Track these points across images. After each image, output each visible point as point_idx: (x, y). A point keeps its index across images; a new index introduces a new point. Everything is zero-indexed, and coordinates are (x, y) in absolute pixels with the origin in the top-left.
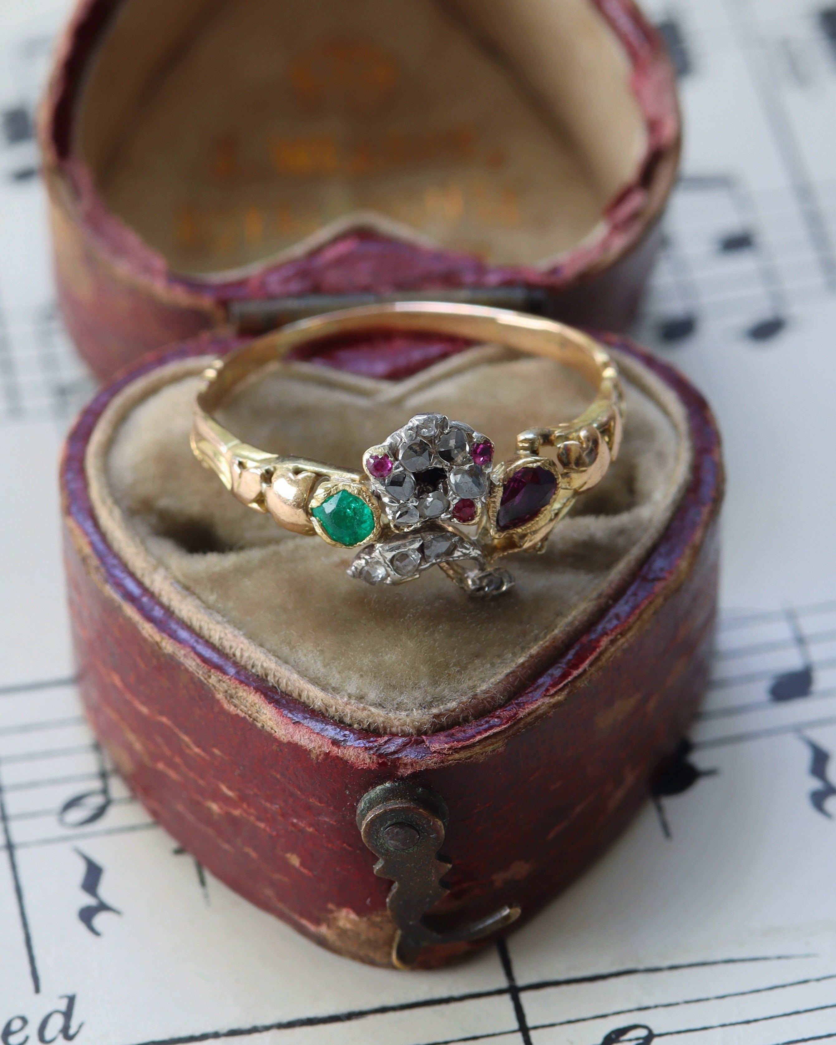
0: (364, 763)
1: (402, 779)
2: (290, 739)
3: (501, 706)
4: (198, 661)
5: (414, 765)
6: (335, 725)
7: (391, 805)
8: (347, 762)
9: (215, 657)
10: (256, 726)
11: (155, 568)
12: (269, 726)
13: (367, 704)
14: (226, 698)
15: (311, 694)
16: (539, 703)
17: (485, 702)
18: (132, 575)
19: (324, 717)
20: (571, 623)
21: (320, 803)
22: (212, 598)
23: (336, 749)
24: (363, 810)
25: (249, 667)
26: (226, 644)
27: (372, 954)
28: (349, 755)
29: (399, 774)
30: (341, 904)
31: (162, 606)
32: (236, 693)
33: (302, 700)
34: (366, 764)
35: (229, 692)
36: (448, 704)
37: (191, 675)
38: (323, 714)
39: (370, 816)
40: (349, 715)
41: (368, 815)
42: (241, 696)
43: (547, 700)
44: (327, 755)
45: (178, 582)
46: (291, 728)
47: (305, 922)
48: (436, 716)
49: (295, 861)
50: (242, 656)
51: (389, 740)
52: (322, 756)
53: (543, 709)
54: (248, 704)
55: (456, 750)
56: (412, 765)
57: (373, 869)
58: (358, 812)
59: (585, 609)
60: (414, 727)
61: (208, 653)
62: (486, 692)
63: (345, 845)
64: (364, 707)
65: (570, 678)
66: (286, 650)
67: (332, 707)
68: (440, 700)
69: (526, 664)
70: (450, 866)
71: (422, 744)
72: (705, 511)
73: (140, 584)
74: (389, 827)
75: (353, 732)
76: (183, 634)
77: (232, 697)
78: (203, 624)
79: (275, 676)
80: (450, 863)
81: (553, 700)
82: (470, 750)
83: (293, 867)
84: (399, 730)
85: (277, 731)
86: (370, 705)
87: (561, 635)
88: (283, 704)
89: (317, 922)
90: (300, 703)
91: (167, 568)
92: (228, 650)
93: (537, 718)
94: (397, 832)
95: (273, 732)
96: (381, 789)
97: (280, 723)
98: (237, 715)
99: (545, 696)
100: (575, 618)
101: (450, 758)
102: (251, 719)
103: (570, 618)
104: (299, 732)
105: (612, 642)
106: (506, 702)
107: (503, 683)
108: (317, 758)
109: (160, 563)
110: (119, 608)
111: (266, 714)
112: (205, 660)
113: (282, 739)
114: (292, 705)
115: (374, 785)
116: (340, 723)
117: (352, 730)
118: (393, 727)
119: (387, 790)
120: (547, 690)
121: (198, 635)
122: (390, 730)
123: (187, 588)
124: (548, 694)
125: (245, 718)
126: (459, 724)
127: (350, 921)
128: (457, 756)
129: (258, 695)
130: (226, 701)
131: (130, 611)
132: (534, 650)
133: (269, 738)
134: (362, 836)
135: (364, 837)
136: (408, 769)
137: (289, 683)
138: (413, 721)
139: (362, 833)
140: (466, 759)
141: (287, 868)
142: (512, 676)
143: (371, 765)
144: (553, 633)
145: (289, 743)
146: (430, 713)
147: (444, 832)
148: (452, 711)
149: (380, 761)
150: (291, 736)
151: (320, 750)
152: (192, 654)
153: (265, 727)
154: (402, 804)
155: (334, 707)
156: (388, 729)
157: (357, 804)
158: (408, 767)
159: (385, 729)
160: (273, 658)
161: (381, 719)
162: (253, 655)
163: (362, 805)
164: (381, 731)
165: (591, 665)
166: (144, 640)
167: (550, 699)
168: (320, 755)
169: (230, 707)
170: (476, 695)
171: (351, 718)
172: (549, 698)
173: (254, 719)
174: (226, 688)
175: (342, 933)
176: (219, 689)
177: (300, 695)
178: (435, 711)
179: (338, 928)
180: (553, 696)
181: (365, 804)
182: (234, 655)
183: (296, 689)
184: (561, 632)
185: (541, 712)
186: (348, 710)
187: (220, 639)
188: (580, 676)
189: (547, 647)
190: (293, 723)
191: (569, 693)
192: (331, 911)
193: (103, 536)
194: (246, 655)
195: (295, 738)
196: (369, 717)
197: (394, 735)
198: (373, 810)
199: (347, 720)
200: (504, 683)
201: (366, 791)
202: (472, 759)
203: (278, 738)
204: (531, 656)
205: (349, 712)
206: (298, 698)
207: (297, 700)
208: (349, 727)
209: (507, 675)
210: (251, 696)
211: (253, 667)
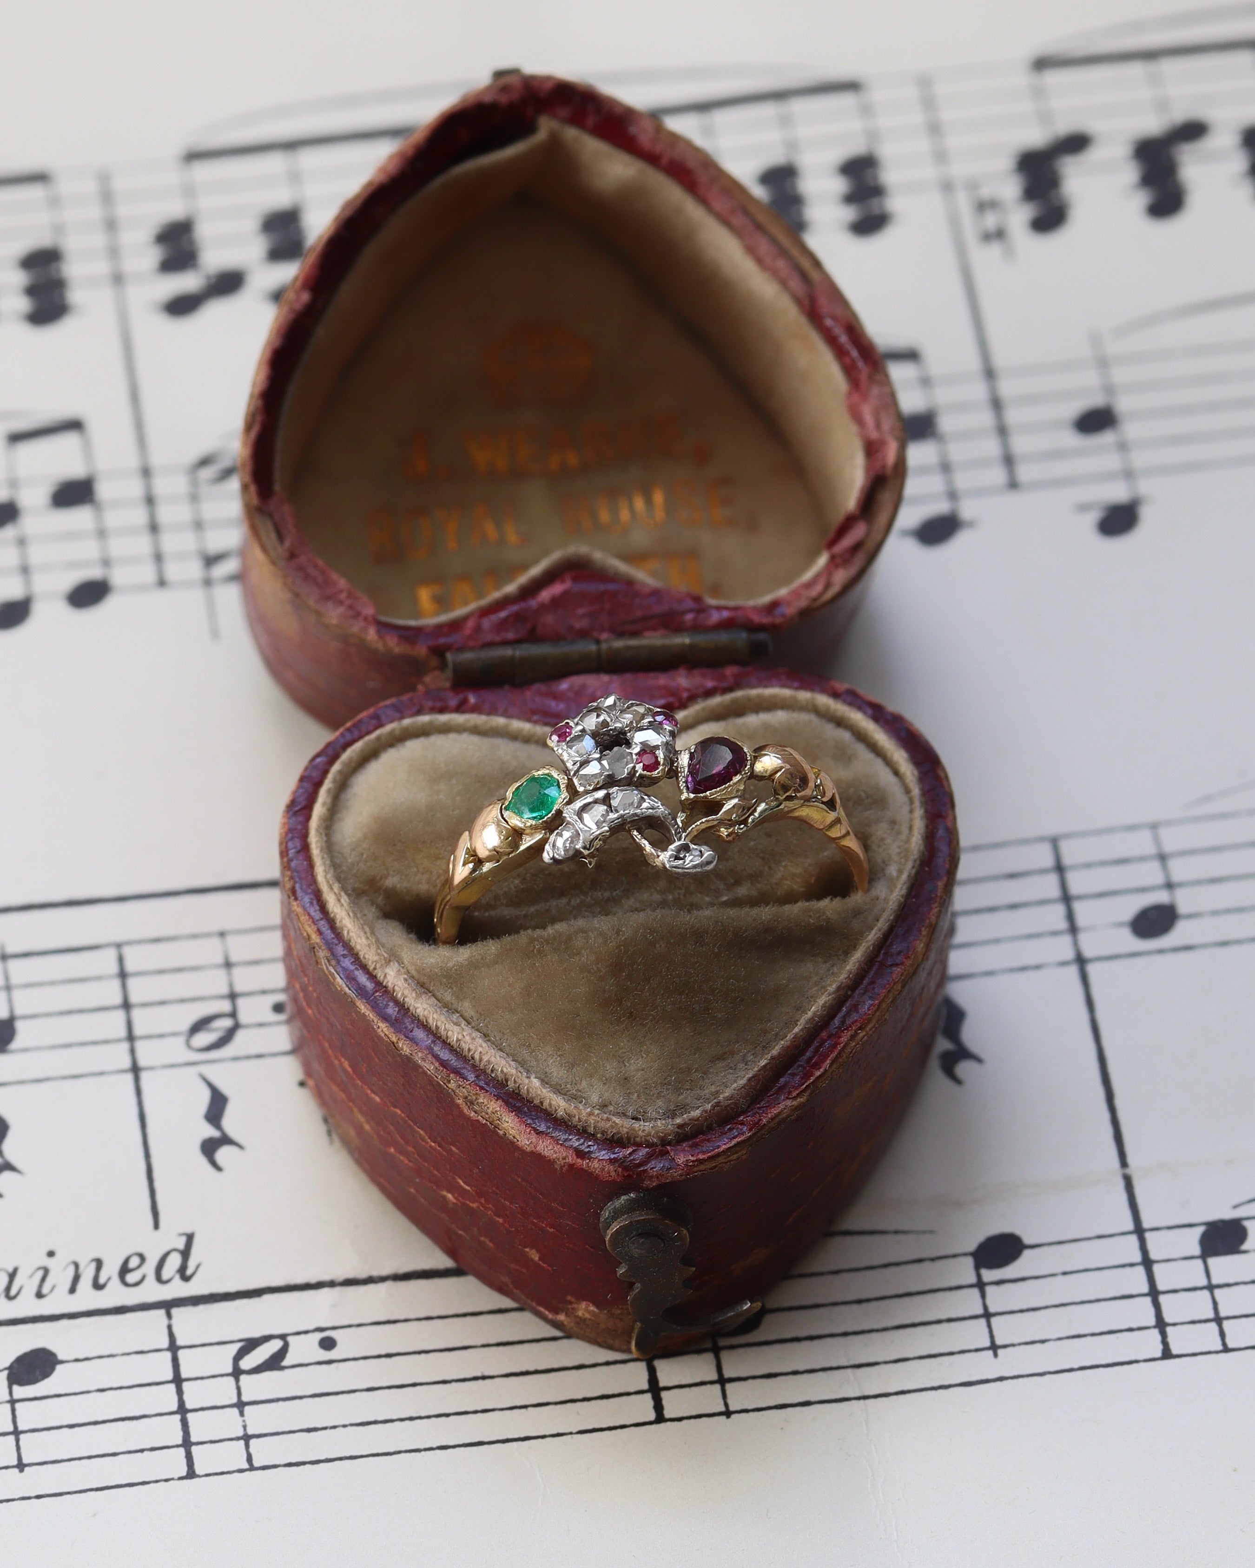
0: (610, 1176)
1: (647, 1189)
2: (533, 1149)
3: (743, 1112)
4: (437, 1064)
5: (660, 1177)
6: (578, 1135)
7: (636, 1217)
8: (591, 1174)
9: (454, 1062)
10: (497, 1134)
11: (388, 962)
12: (511, 1135)
13: (610, 1114)
14: (466, 1104)
15: (553, 1103)
16: (782, 1106)
17: (729, 1109)
18: (364, 967)
19: (567, 1126)
20: (812, 1019)
21: (562, 1208)
22: (448, 996)
23: (581, 1161)
24: (607, 1218)
25: (489, 1071)
26: (465, 1047)
27: (611, 1342)
28: (594, 1167)
29: (644, 1185)
30: (581, 1298)
31: (396, 1002)
32: (477, 1099)
33: (544, 1108)
34: (611, 1176)
35: (469, 1098)
36: (691, 1112)
37: (430, 1080)
38: (565, 1122)
39: (615, 1227)
40: (592, 1125)
41: (612, 1226)
42: (481, 1103)
43: (789, 1103)
44: (571, 1166)
45: (412, 977)
46: (534, 1137)
47: (542, 1309)
48: (680, 1126)
49: (535, 1256)
50: (481, 1060)
51: (634, 1151)
52: (566, 1167)
53: (787, 1112)
54: (489, 1111)
55: (701, 1162)
56: (658, 1178)
57: (616, 1272)
58: (602, 1219)
59: (826, 1003)
60: (659, 1137)
61: (445, 1055)
62: (730, 1098)
63: (587, 1246)
64: (607, 1118)
65: (812, 1079)
66: (525, 1054)
67: (575, 1117)
68: (684, 1108)
69: (768, 1067)
70: (694, 1269)
71: (667, 1155)
72: (940, 884)
73: (372, 977)
74: (634, 1237)
75: (597, 1143)
76: (419, 1034)
77: (472, 1103)
78: (439, 1024)
79: (515, 1082)
80: (694, 1267)
81: (795, 1103)
82: (715, 1160)
83: (533, 1260)
84: (643, 1139)
85: (520, 1140)
86: (613, 1115)
87: (801, 1033)
88: (525, 1112)
89: (556, 1311)
90: (542, 1109)
91: (400, 962)
92: (466, 1053)
93: (780, 1123)
94: (643, 1242)
95: (515, 1140)
96: (627, 1199)
97: (523, 1132)
98: (478, 1121)
99: (787, 1098)
100: (815, 1013)
101: (695, 1169)
102: (493, 1126)
103: (810, 1014)
104: (543, 1142)
105: (852, 1038)
106: (748, 1107)
107: (745, 1089)
108: (562, 1167)
109: (393, 957)
110: (353, 1003)
111: (508, 1122)
112: (444, 1064)
113: (525, 1148)
114: (533, 1113)
115: (618, 1197)
116: (583, 1133)
117: (596, 1140)
118: (638, 1137)
119: (631, 1200)
120: (790, 1093)
121: (435, 1035)
122: (634, 1140)
123: (422, 985)
124: (790, 1097)
125: (486, 1124)
126: (703, 1133)
127: (589, 1312)
128: (702, 1167)
129: (500, 1102)
130: (467, 1107)
131: (363, 1008)
132: (775, 1052)
133: (510, 1145)
134: (607, 1245)
135: (609, 1245)
136: (653, 1182)
137: (531, 1090)
138: (657, 1132)
139: (607, 1242)
140: (711, 1169)
141: (525, 1260)
142: (755, 1080)
143: (616, 1178)
144: (794, 1032)
145: (532, 1152)
146: (674, 1123)
147: (689, 1240)
148: (696, 1121)
149: (626, 1175)
150: (534, 1146)
151: (565, 1161)
152: (430, 1056)
153: (507, 1135)
154: (648, 1215)
155: (577, 1117)
156: (632, 1139)
157: (601, 1212)
158: (654, 1180)
159: (629, 1138)
160: (513, 1063)
161: (625, 1130)
162: (493, 1059)
163: (606, 1214)
164: (624, 1140)
165: (831, 1065)
166: (380, 1038)
167: (792, 1102)
168: (564, 1166)
169: (471, 1113)
170: (719, 1102)
171: (595, 1128)
172: (791, 1100)
173: (495, 1127)
174: (466, 1094)
175: (581, 1321)
176: (459, 1094)
177: (542, 1103)
178: (678, 1121)
179: (578, 1317)
180: (795, 1098)
181: (610, 1213)
182: (473, 1058)
183: (537, 1096)
184: (802, 1030)
185: (784, 1115)
186: (592, 1120)
187: (458, 1040)
188: (820, 1076)
189: (788, 1047)
190: (537, 1134)
191: (810, 1095)
192: (571, 1303)
193: (331, 922)
194: (485, 1058)
195: (538, 1148)
196: (612, 1127)
197: (639, 1145)
198: (618, 1220)
199: (591, 1130)
200: (747, 1088)
201: (610, 1200)
202: (717, 1169)
203: (520, 1146)
204: (773, 1058)
205: (592, 1122)
206: (539, 1105)
207: (538, 1107)
208: (591, 1136)
209: (750, 1080)
210: (492, 1103)
211: (492, 1071)
